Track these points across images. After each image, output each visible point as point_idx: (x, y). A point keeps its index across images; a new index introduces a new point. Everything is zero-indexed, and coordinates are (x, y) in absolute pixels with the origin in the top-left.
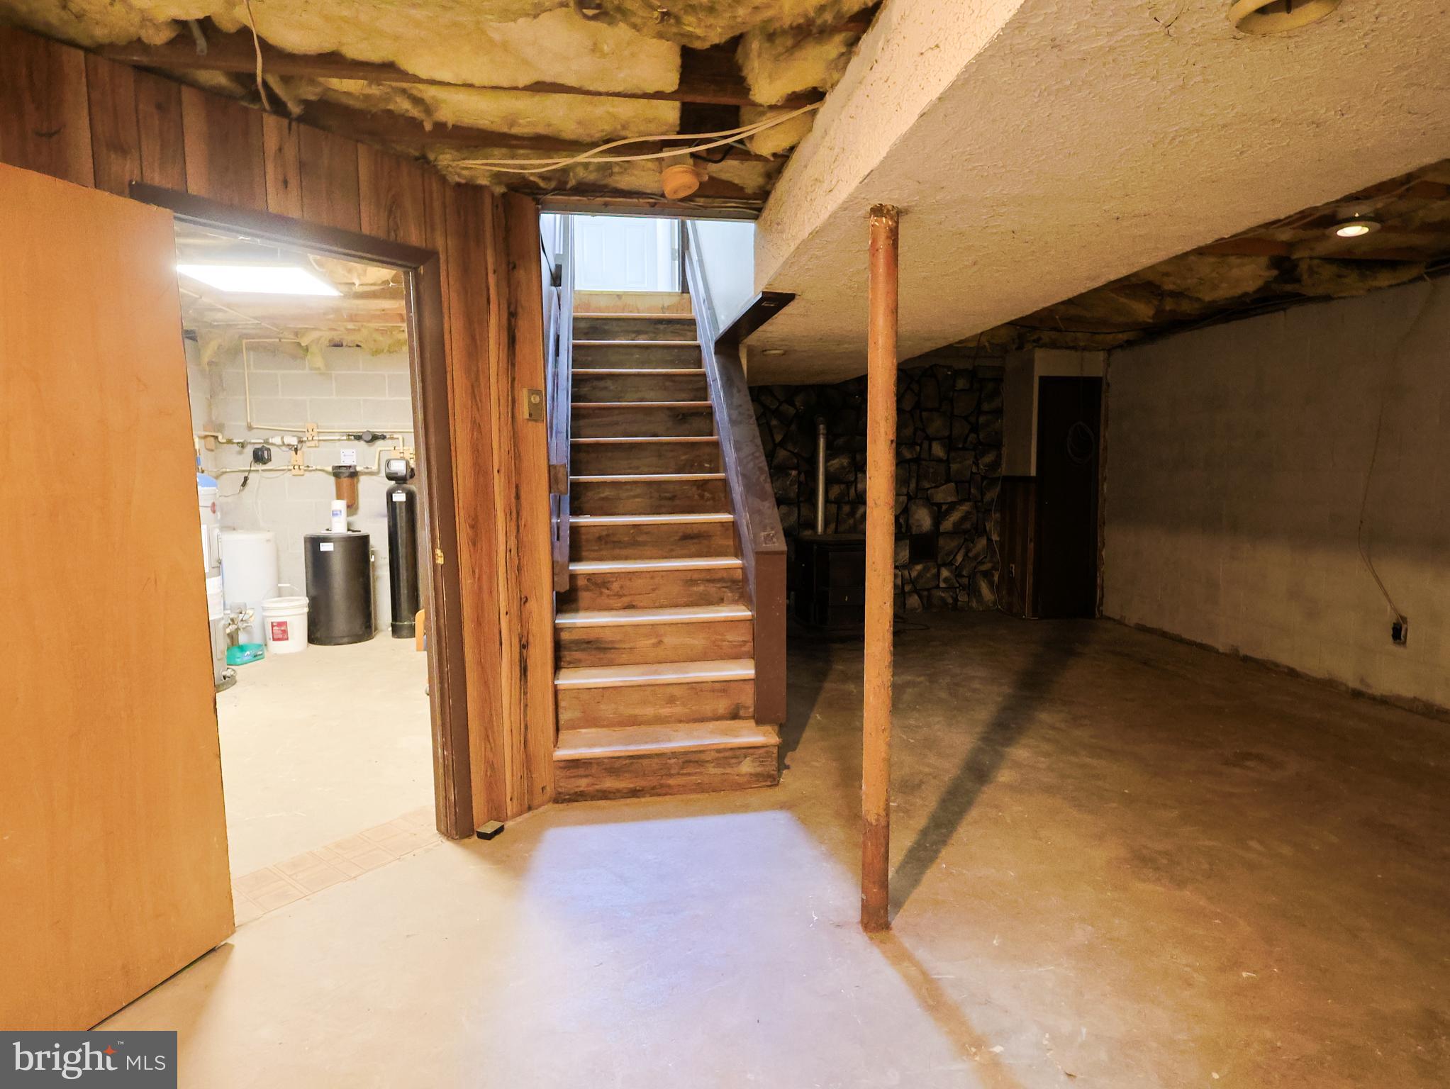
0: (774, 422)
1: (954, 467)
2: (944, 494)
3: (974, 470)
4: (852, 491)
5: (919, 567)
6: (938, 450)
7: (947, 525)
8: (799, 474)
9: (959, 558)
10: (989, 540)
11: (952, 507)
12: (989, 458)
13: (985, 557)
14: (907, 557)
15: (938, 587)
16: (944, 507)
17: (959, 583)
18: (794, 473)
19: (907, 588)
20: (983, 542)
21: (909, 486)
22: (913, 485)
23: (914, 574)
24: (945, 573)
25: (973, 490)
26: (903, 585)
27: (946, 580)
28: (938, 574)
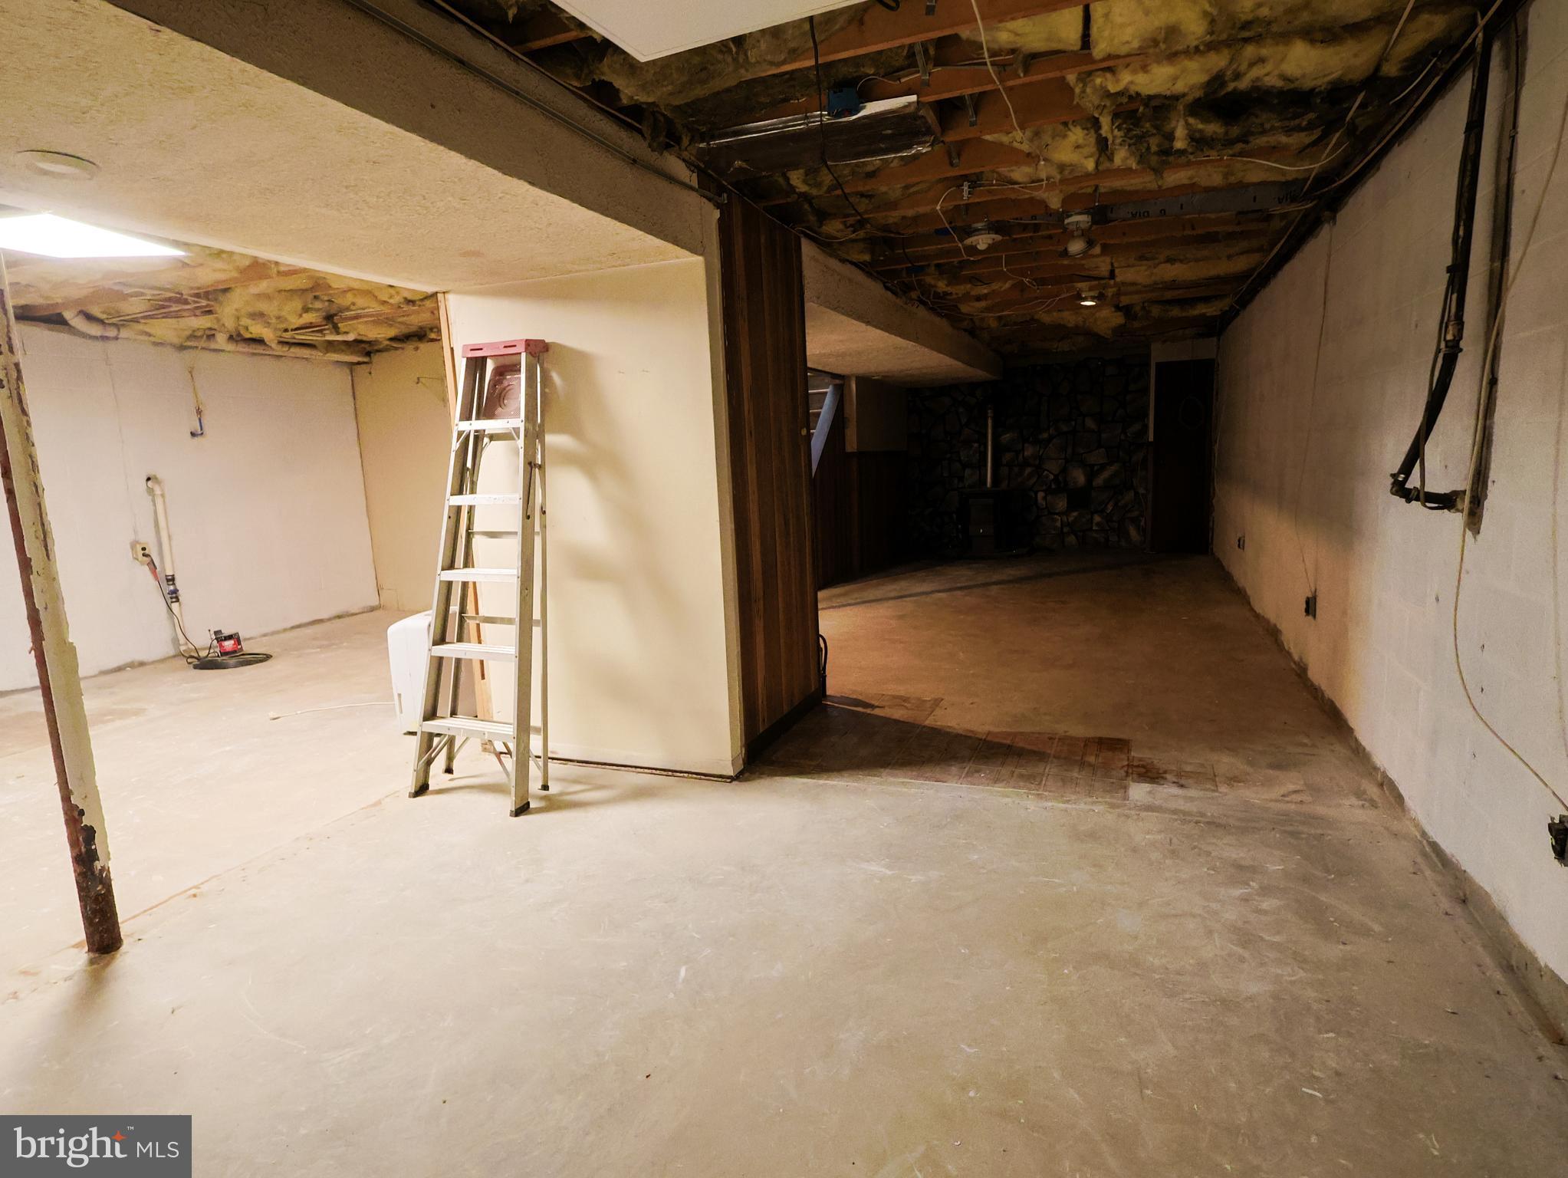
0: (961, 410)
1: (1104, 436)
2: (1096, 457)
3: (1123, 437)
4: (1021, 457)
5: (1075, 514)
6: (1090, 423)
7: (1099, 481)
8: (980, 446)
9: (1110, 508)
10: (1136, 493)
11: (1103, 467)
12: (1136, 427)
13: (1133, 507)
14: (1066, 505)
15: (1091, 529)
16: (1096, 468)
17: (1109, 526)
18: (976, 445)
19: (1066, 530)
20: (1132, 494)
21: (1066, 452)
22: (1069, 451)
23: (1071, 519)
24: (1097, 518)
25: (1121, 453)
26: (1062, 528)
27: (1098, 524)
28: (1092, 519)
